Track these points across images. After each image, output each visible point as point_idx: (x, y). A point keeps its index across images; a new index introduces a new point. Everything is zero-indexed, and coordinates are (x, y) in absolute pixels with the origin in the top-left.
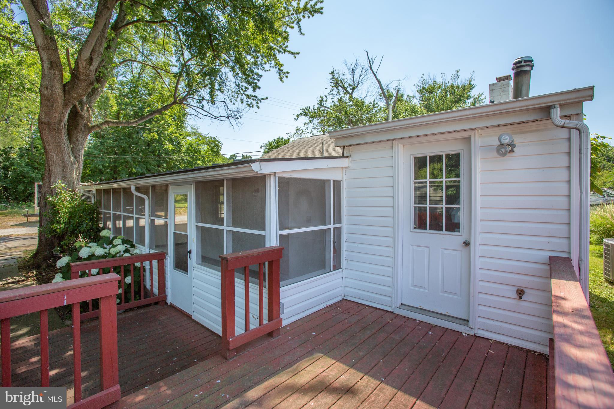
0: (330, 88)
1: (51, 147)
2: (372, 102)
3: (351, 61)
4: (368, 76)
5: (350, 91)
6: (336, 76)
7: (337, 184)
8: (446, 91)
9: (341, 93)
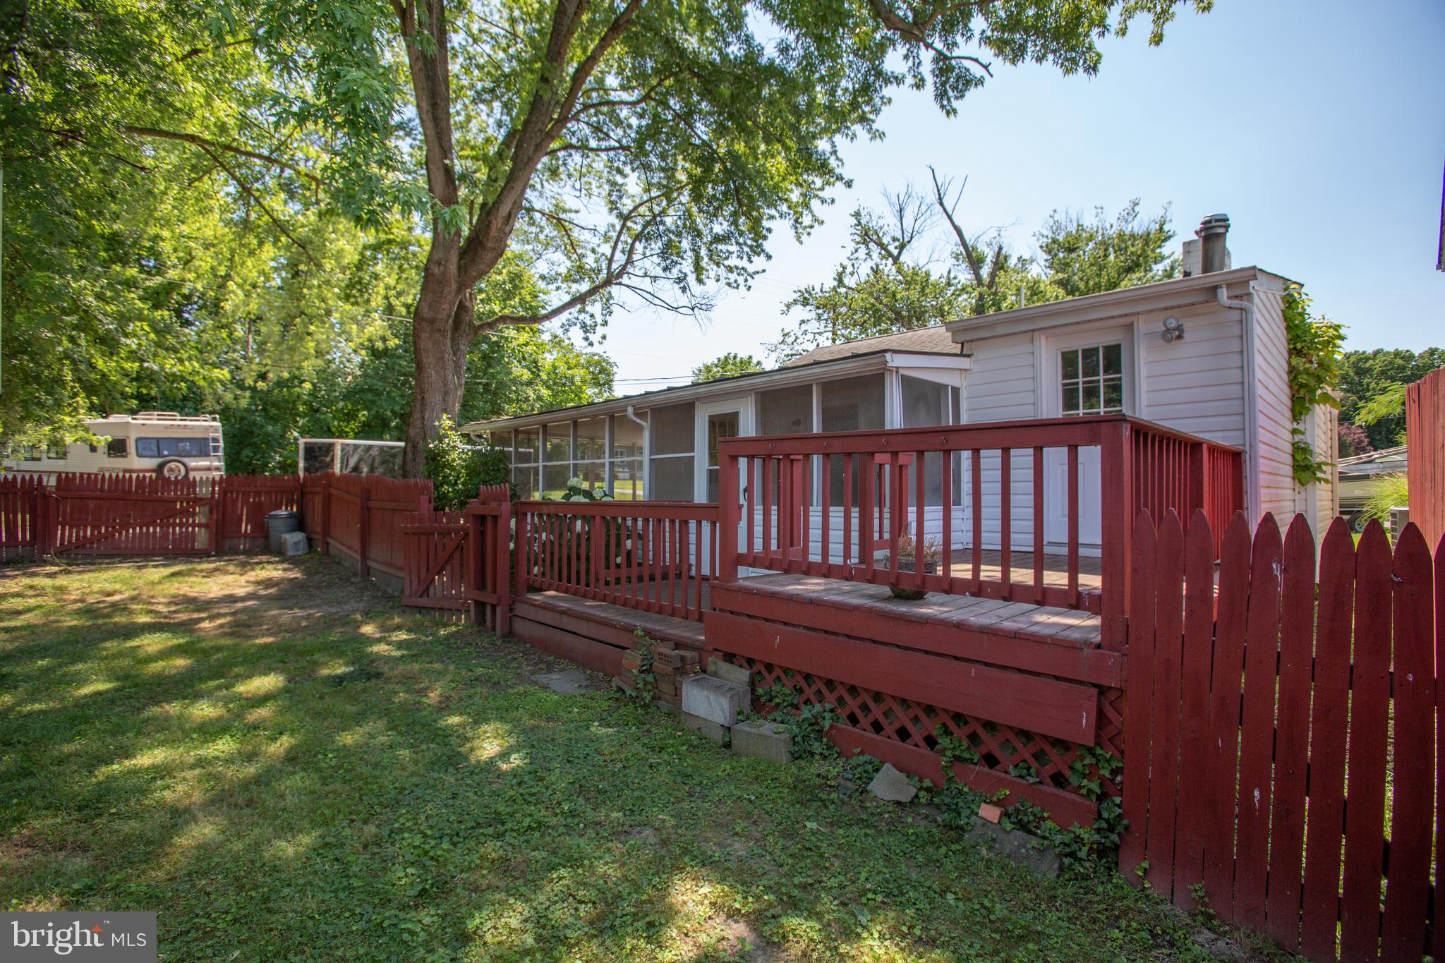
0: (852, 246)
1: (430, 360)
2: (945, 275)
3: (898, 188)
4: (934, 218)
5: (895, 252)
6: (863, 222)
7: (956, 391)
8: (1105, 245)
9: (875, 255)
